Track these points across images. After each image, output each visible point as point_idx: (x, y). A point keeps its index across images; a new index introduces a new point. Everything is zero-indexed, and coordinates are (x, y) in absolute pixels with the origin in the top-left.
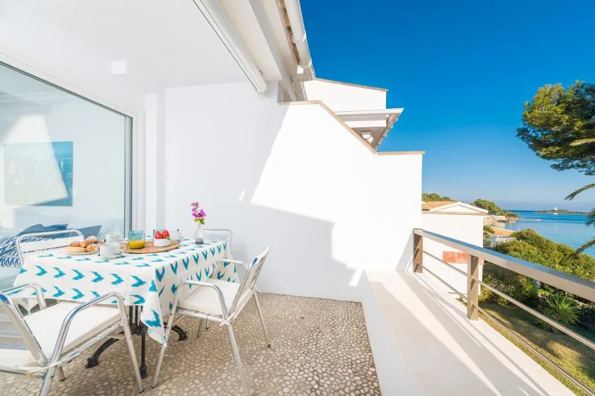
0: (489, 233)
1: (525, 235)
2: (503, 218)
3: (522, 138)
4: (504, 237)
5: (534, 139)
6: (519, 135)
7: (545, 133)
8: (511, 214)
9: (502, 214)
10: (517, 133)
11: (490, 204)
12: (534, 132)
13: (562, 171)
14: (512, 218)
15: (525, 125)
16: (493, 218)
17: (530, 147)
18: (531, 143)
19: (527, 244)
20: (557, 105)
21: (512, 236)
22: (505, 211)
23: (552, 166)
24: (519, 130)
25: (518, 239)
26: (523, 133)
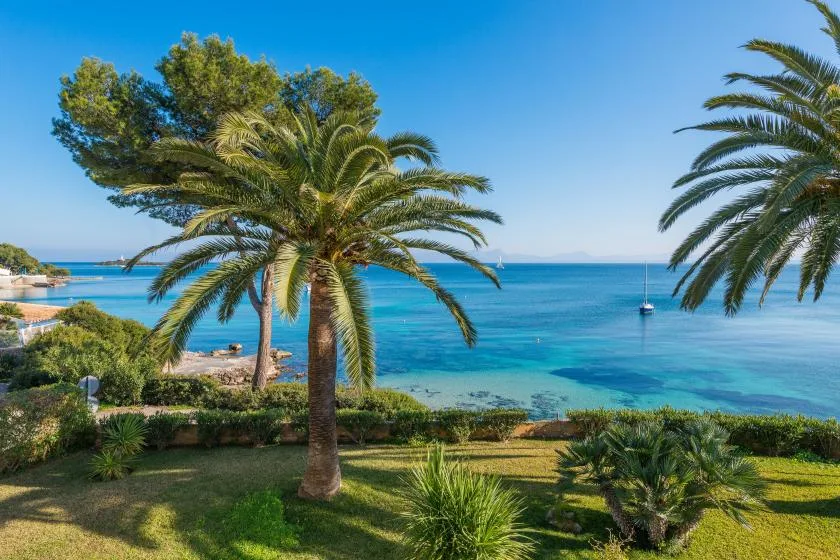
0: (13, 319)
1: (77, 313)
2: (43, 279)
3: (62, 140)
4: (43, 322)
5: (81, 147)
6: (55, 133)
7: (97, 140)
8: (56, 271)
9: (40, 272)
10: (52, 128)
11: (16, 251)
12: (81, 134)
13: (123, 208)
14: (59, 278)
15: (65, 116)
16: (24, 280)
17: (76, 159)
18: (78, 153)
19: (80, 329)
20: (110, 100)
21: (56, 317)
22: (46, 266)
23: (109, 198)
24: (55, 123)
25: (67, 323)
26: (61, 129)
